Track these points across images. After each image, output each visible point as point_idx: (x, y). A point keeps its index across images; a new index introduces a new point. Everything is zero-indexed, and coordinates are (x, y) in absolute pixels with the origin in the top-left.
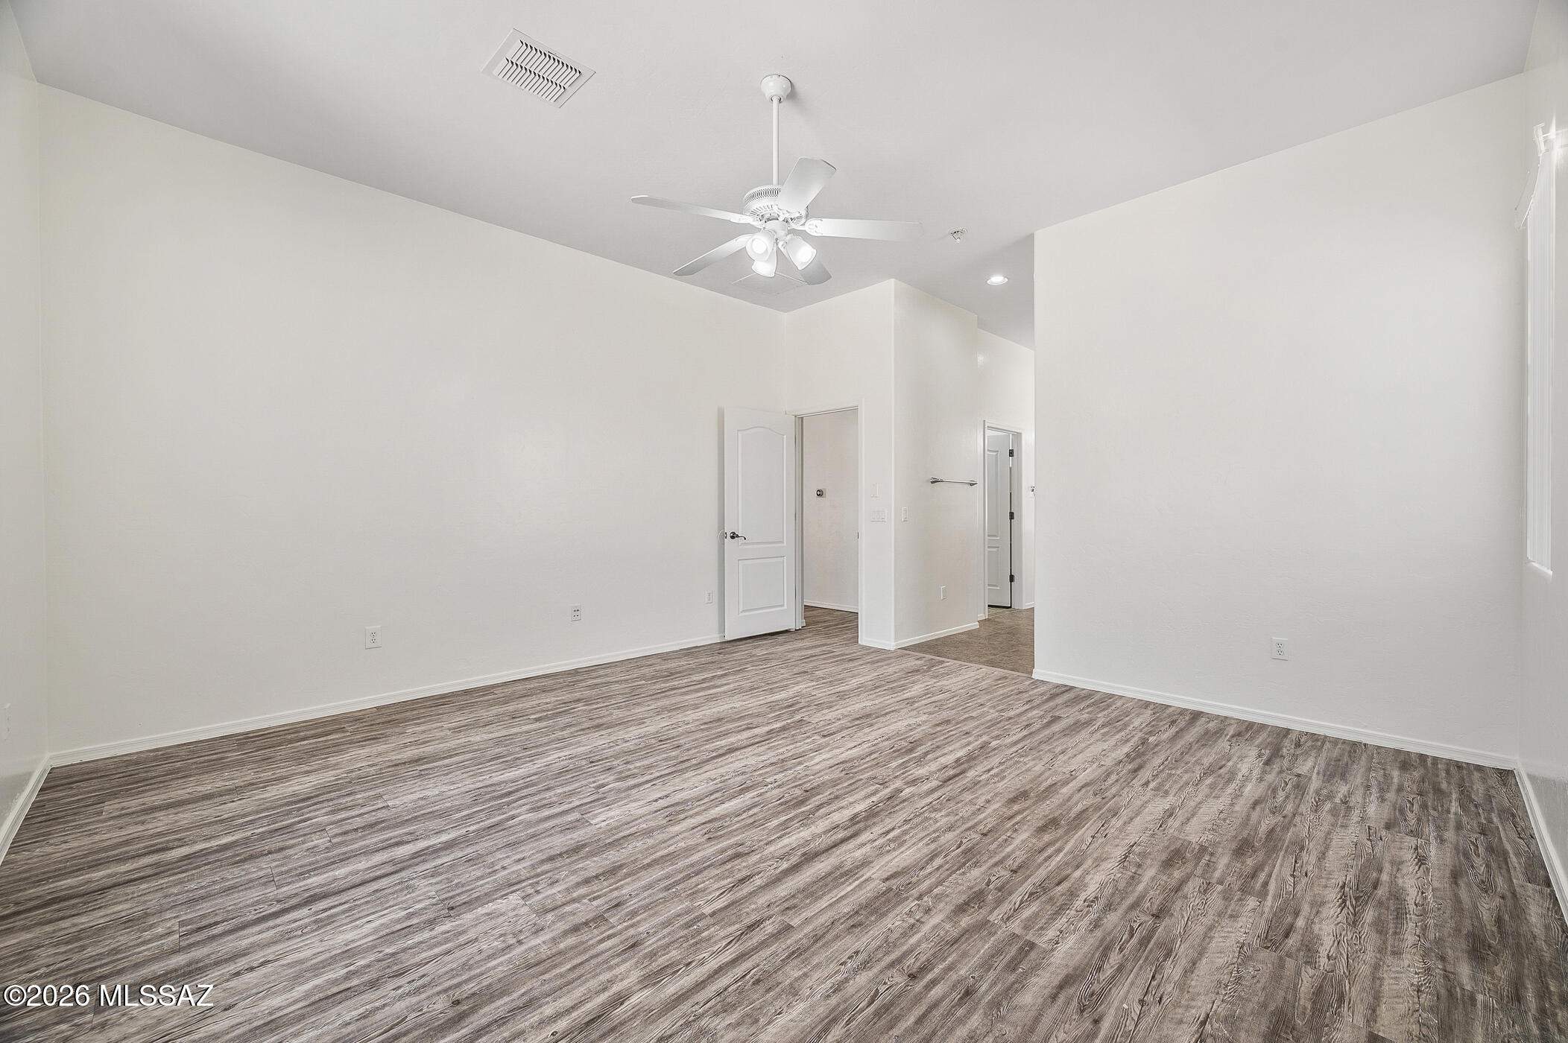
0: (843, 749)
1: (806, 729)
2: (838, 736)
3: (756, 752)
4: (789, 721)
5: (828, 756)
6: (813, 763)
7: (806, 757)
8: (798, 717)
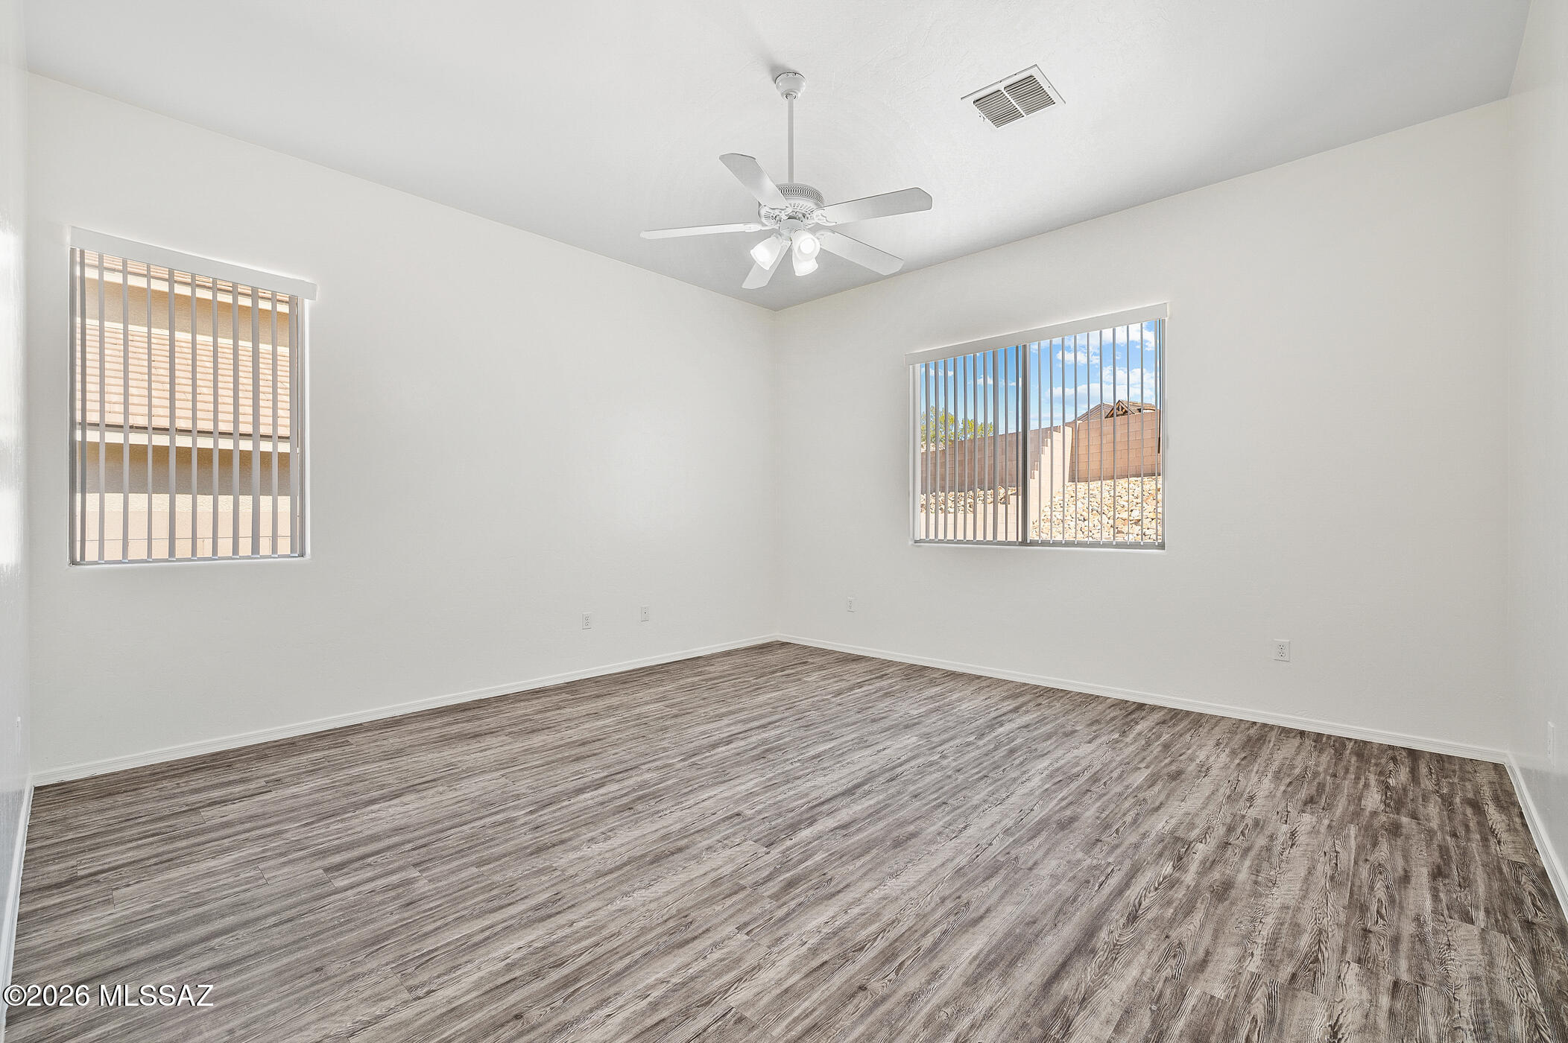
0: (719, 797)
1: (762, 827)
2: (721, 815)
3: (821, 791)
4: (789, 843)
5: (738, 788)
6: (756, 781)
7: (763, 786)
8: (776, 852)
